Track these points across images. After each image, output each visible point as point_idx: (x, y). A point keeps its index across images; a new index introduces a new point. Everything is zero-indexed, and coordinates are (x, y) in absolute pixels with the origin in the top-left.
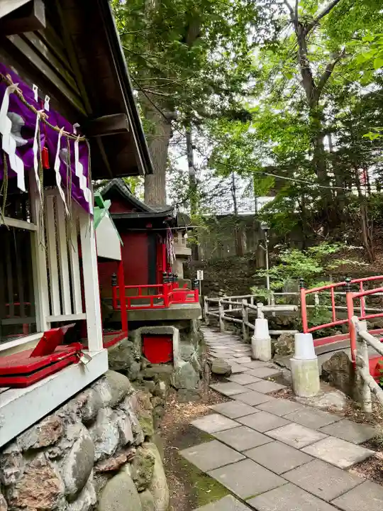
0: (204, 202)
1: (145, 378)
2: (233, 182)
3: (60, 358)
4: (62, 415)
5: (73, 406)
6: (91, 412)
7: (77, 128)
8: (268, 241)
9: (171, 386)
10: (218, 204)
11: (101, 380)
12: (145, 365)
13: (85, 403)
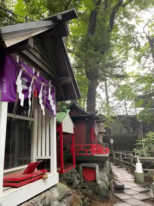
0: (113, 110)
1: (82, 188)
2: (125, 102)
3: (34, 176)
4: (33, 202)
5: (38, 199)
6: (47, 202)
7: (51, 83)
8: (142, 127)
9: (95, 192)
10: (119, 111)
11: (55, 187)
12: (82, 181)
13: (45, 198)
